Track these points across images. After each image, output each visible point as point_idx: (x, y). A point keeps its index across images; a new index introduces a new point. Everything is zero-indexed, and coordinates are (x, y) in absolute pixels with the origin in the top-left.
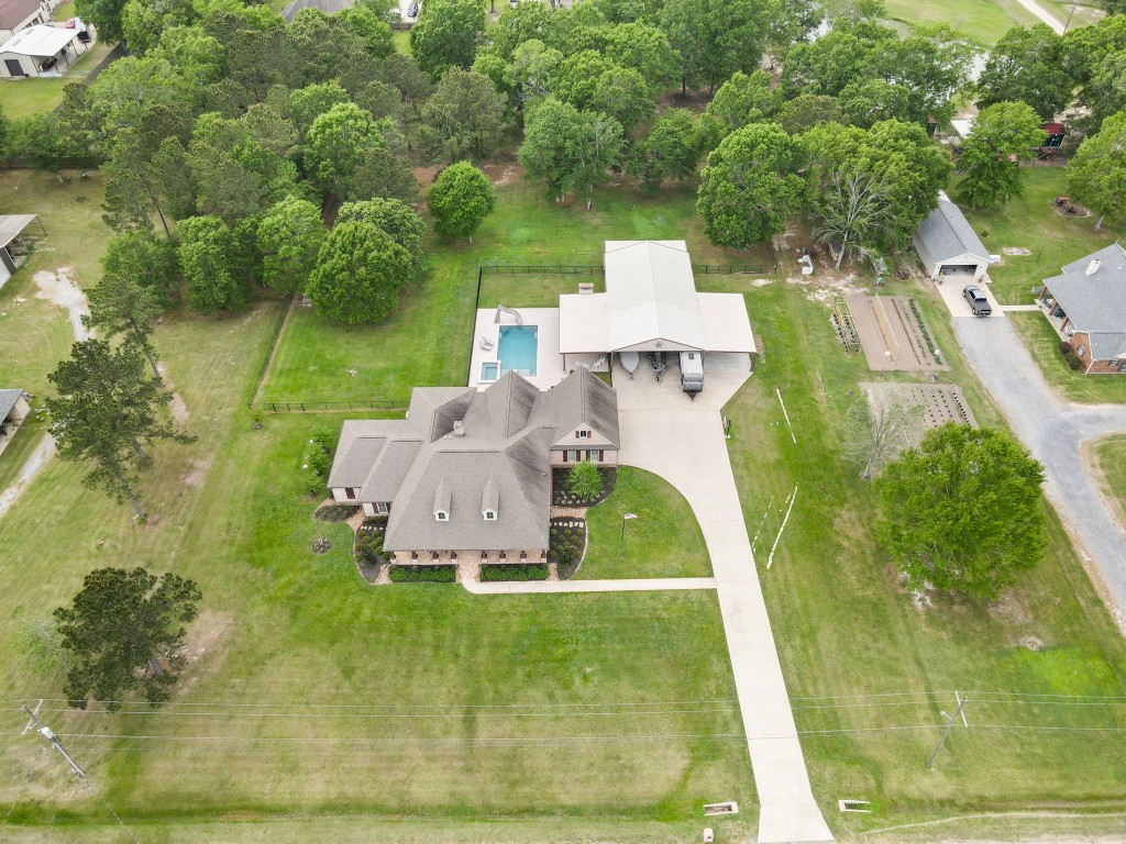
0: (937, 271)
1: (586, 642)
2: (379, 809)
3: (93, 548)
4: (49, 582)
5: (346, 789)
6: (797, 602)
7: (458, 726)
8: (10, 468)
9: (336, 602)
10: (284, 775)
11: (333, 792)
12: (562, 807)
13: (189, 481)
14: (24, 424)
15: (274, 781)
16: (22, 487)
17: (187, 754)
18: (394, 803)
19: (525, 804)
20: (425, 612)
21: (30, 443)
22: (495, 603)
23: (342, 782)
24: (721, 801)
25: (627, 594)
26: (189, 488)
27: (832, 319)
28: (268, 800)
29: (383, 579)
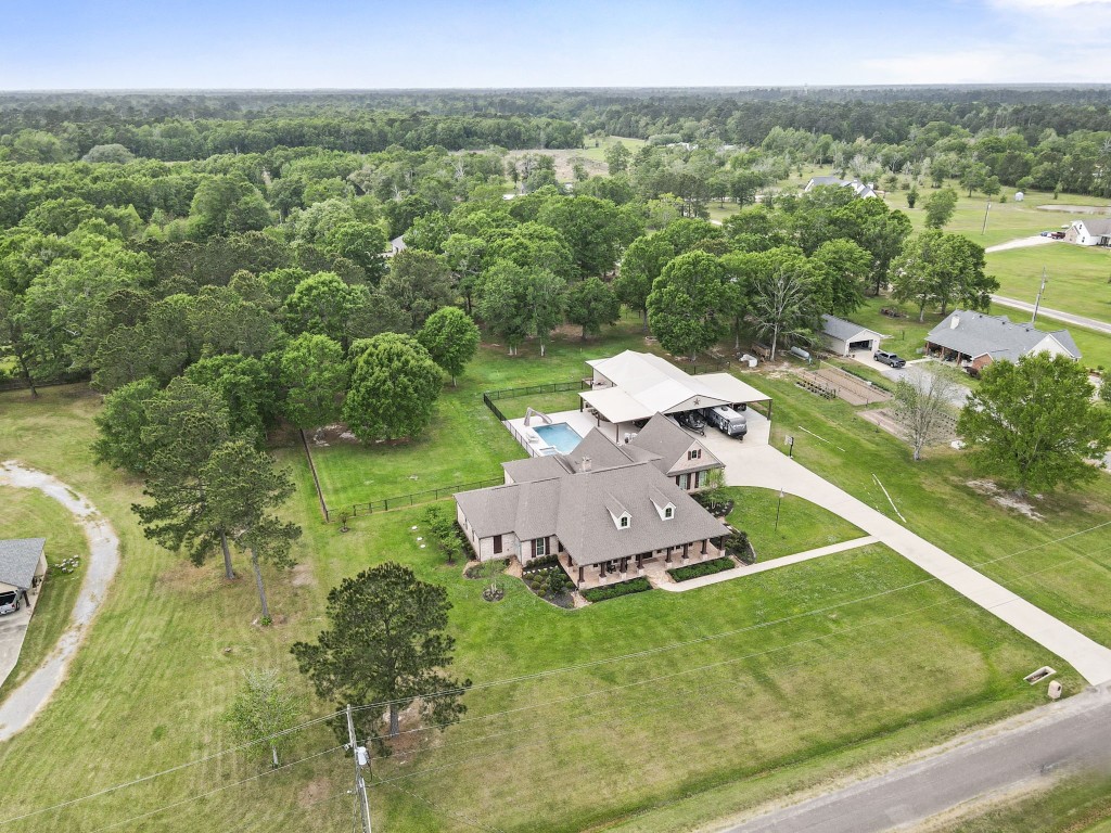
0: (847, 348)
1: (811, 599)
2: (743, 774)
3: (220, 656)
4: (182, 698)
5: (692, 767)
6: (951, 537)
7: (756, 688)
8: (55, 617)
9: (546, 630)
10: (614, 777)
11: (682, 774)
12: (911, 716)
13: (297, 582)
14: (47, 579)
15: (608, 785)
16: (83, 630)
17: (486, 793)
18: (752, 763)
19: (874, 725)
20: (644, 616)
21: (67, 593)
22: (703, 594)
23: (684, 763)
24: (1035, 670)
25: (814, 561)
26: (301, 587)
27: (798, 385)
28: (615, 804)
29: (580, 603)
